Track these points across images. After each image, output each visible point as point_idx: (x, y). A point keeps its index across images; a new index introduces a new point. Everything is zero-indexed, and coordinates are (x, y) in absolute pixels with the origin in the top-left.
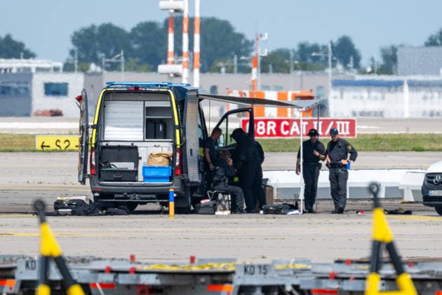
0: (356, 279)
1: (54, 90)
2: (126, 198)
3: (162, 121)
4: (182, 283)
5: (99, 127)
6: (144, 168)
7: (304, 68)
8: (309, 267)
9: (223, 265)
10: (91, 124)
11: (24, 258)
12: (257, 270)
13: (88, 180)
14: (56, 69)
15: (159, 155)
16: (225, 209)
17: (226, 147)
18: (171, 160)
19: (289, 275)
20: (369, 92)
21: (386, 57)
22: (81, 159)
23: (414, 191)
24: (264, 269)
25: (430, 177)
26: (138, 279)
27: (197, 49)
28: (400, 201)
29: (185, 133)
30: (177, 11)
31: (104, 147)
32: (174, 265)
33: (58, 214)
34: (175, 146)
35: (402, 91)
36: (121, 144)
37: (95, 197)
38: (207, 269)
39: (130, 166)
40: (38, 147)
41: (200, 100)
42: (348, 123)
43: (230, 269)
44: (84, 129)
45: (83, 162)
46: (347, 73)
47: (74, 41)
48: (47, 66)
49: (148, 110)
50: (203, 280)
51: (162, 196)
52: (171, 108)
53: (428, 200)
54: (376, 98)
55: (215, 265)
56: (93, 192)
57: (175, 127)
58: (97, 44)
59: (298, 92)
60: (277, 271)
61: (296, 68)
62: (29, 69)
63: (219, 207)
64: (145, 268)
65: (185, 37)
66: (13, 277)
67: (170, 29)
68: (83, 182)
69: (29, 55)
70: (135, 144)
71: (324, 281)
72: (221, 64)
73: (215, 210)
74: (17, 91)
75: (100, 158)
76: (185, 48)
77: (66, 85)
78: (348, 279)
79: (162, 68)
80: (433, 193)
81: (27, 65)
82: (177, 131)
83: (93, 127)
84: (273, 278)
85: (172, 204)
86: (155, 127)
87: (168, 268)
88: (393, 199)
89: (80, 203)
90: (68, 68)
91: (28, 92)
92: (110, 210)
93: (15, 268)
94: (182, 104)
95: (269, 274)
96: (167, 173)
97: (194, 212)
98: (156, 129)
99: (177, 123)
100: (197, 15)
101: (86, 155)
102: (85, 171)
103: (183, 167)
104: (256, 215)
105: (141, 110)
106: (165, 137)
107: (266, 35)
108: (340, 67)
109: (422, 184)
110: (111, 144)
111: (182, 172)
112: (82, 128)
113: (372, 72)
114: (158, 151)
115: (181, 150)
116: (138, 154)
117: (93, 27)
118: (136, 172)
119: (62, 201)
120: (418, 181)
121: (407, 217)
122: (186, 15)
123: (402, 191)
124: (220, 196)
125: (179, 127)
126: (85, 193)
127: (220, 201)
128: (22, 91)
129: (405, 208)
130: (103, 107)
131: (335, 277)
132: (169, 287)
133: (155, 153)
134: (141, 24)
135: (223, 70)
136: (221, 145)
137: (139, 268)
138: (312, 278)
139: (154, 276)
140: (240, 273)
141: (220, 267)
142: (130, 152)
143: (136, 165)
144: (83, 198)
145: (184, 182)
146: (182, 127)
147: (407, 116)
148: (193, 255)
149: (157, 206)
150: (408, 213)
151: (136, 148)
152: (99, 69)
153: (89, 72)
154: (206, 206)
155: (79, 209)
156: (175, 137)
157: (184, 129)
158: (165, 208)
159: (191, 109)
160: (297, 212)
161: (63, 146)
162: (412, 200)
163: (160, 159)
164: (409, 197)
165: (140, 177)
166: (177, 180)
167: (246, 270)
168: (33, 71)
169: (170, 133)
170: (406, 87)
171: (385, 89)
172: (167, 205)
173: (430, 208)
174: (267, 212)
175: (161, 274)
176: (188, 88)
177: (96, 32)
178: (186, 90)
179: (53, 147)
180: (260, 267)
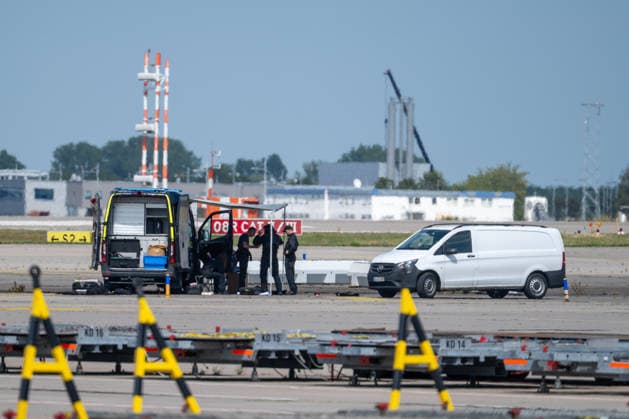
0: (353, 346)
1: (44, 195)
2: (129, 280)
3: (160, 221)
4: (212, 348)
5: (109, 224)
6: (145, 257)
7: (244, 179)
8: (313, 336)
9: (244, 334)
10: (102, 221)
11: (82, 327)
12: (272, 338)
13: (99, 267)
14: (44, 178)
15: (156, 247)
16: (209, 291)
17: (210, 240)
18: (166, 251)
19: (298, 343)
20: (296, 198)
21: (307, 171)
22: (94, 250)
23: (359, 278)
24: (278, 338)
25: (374, 266)
26: (177, 344)
27: (165, 162)
28: (347, 286)
29: (177, 230)
30: (150, 132)
31: (112, 240)
32: (204, 334)
33: (77, 294)
34: (169, 240)
35: (323, 198)
36: (126, 238)
37: (105, 281)
38: (232, 337)
39: (133, 255)
40: (49, 240)
41: (190, 203)
42: (295, 223)
43: (250, 337)
44: (97, 225)
45: (96, 252)
46: (279, 184)
47: (56, 156)
48: (37, 175)
49: (148, 211)
50: (229, 345)
51: (160, 280)
52: (167, 209)
53: (373, 285)
54: (301, 204)
55: (238, 334)
56: (104, 276)
57: (170, 225)
58: (75, 158)
59: (246, 199)
60: (288, 339)
61: (237, 180)
62: (22, 178)
63: (205, 289)
64: (182, 336)
65: (156, 153)
66: (75, 342)
67: (144, 147)
68: (96, 268)
69: (21, 167)
70: (138, 238)
71: (327, 347)
72: (176, 176)
73: (201, 290)
74: (13, 196)
75: (109, 249)
76: (156, 162)
77: (52, 191)
78: (346, 345)
79: (137, 178)
80: (378, 279)
81: (21, 174)
82: (172, 229)
83: (104, 224)
84: (285, 344)
85: (168, 287)
86: (154, 225)
87: (200, 336)
88: (341, 284)
89: (93, 285)
90: (54, 177)
91: (22, 196)
92: (118, 290)
93: (77, 335)
94: (175, 206)
95: (282, 342)
96: (164, 262)
97: (185, 293)
98: (154, 226)
99: (171, 221)
100: (166, 135)
101: (98, 246)
102: (98, 259)
103: (176, 257)
104: (234, 296)
105: (143, 210)
106: (162, 232)
107: (220, 153)
108: (273, 180)
109: (367, 272)
110: (118, 238)
111: (175, 261)
112: (95, 224)
113: (298, 183)
114: (156, 243)
115: (175, 243)
116: (139, 246)
117: (71, 145)
118: (138, 261)
119: (79, 283)
120: (364, 269)
121: (354, 298)
122: (156, 136)
123: (350, 278)
124: (205, 280)
125: (173, 225)
126: (97, 277)
127: (205, 285)
128: (17, 195)
129: (354, 291)
130: (112, 208)
131: (336, 344)
132: (201, 351)
133: (153, 245)
134: (110, 143)
135: (179, 180)
136: (206, 240)
137: (177, 335)
138: (317, 345)
139: (190, 342)
140: (258, 340)
141: (242, 336)
142: (133, 244)
143: (138, 255)
144: (96, 281)
145: (177, 269)
146: (176, 225)
147: (327, 217)
148: (218, 325)
149: (154, 288)
150: (357, 295)
151: (138, 241)
152: (79, 179)
153: (71, 180)
154: (194, 288)
155: (92, 290)
156: (169, 233)
157: (177, 227)
158: (162, 289)
159: (182, 211)
160: (267, 293)
161: (69, 239)
162: (357, 284)
163: (157, 250)
164: (355, 283)
165: (141, 265)
166: (171, 267)
167: (263, 338)
168: (26, 178)
169: (166, 229)
170: (326, 196)
171: (310, 196)
172: (164, 287)
173: (372, 291)
174: (243, 293)
175: (194, 340)
176: (181, 193)
177: (74, 148)
178: (179, 195)
179: (61, 240)
180: (274, 335)
